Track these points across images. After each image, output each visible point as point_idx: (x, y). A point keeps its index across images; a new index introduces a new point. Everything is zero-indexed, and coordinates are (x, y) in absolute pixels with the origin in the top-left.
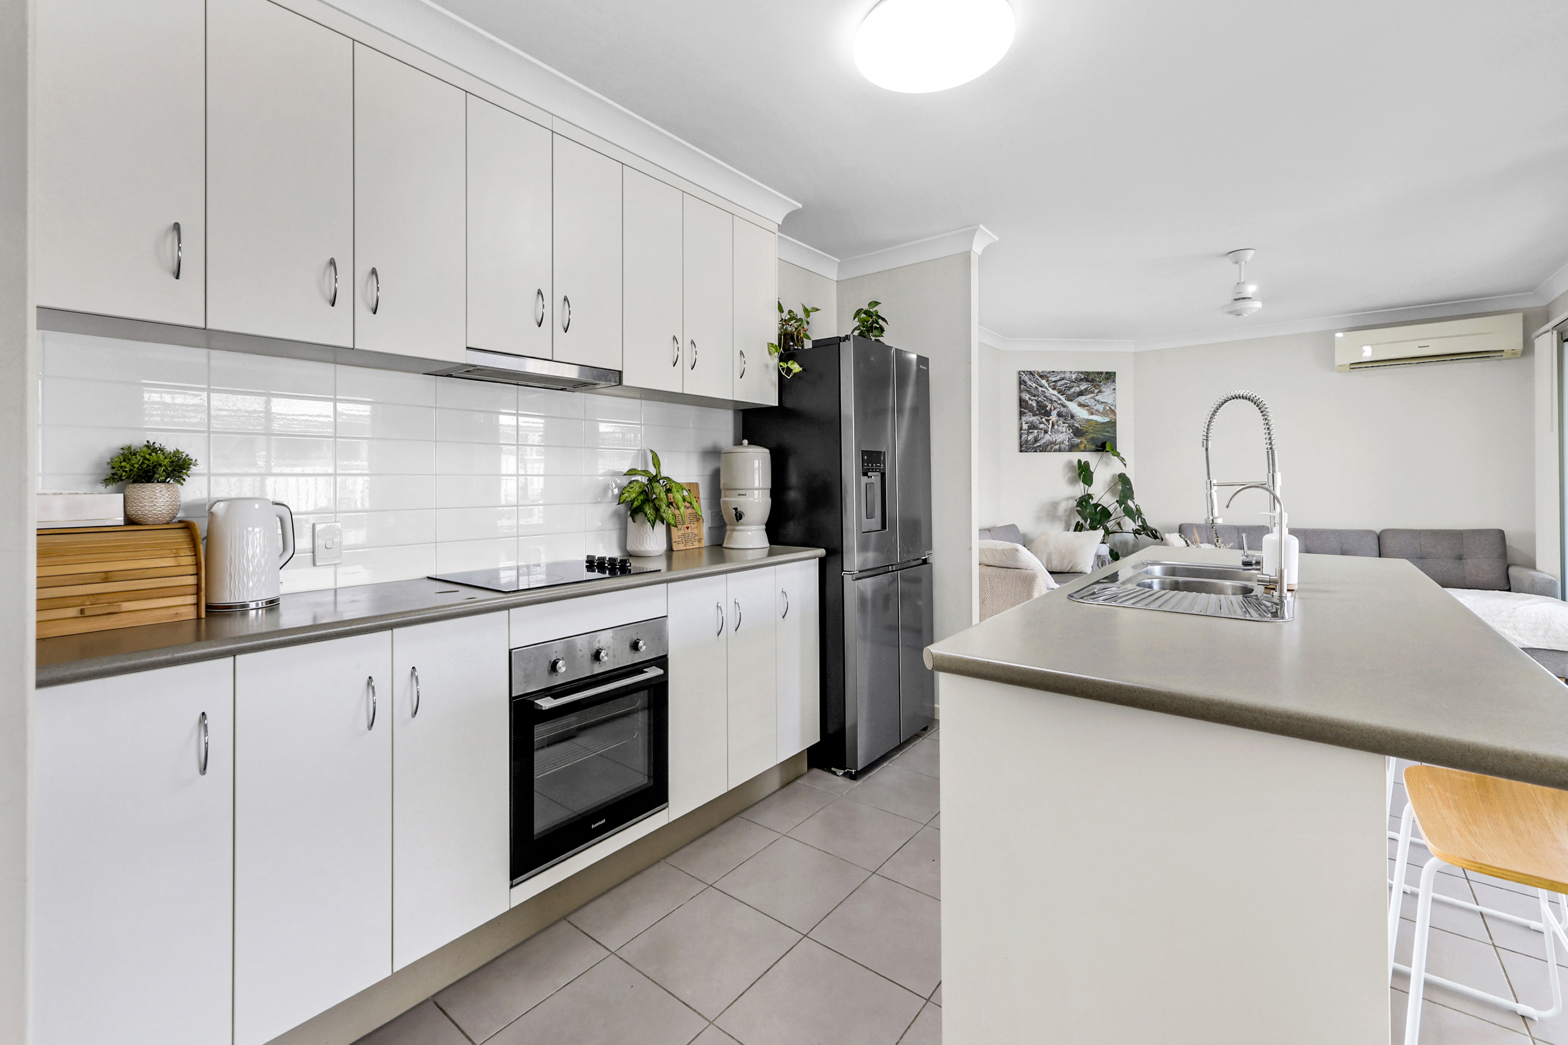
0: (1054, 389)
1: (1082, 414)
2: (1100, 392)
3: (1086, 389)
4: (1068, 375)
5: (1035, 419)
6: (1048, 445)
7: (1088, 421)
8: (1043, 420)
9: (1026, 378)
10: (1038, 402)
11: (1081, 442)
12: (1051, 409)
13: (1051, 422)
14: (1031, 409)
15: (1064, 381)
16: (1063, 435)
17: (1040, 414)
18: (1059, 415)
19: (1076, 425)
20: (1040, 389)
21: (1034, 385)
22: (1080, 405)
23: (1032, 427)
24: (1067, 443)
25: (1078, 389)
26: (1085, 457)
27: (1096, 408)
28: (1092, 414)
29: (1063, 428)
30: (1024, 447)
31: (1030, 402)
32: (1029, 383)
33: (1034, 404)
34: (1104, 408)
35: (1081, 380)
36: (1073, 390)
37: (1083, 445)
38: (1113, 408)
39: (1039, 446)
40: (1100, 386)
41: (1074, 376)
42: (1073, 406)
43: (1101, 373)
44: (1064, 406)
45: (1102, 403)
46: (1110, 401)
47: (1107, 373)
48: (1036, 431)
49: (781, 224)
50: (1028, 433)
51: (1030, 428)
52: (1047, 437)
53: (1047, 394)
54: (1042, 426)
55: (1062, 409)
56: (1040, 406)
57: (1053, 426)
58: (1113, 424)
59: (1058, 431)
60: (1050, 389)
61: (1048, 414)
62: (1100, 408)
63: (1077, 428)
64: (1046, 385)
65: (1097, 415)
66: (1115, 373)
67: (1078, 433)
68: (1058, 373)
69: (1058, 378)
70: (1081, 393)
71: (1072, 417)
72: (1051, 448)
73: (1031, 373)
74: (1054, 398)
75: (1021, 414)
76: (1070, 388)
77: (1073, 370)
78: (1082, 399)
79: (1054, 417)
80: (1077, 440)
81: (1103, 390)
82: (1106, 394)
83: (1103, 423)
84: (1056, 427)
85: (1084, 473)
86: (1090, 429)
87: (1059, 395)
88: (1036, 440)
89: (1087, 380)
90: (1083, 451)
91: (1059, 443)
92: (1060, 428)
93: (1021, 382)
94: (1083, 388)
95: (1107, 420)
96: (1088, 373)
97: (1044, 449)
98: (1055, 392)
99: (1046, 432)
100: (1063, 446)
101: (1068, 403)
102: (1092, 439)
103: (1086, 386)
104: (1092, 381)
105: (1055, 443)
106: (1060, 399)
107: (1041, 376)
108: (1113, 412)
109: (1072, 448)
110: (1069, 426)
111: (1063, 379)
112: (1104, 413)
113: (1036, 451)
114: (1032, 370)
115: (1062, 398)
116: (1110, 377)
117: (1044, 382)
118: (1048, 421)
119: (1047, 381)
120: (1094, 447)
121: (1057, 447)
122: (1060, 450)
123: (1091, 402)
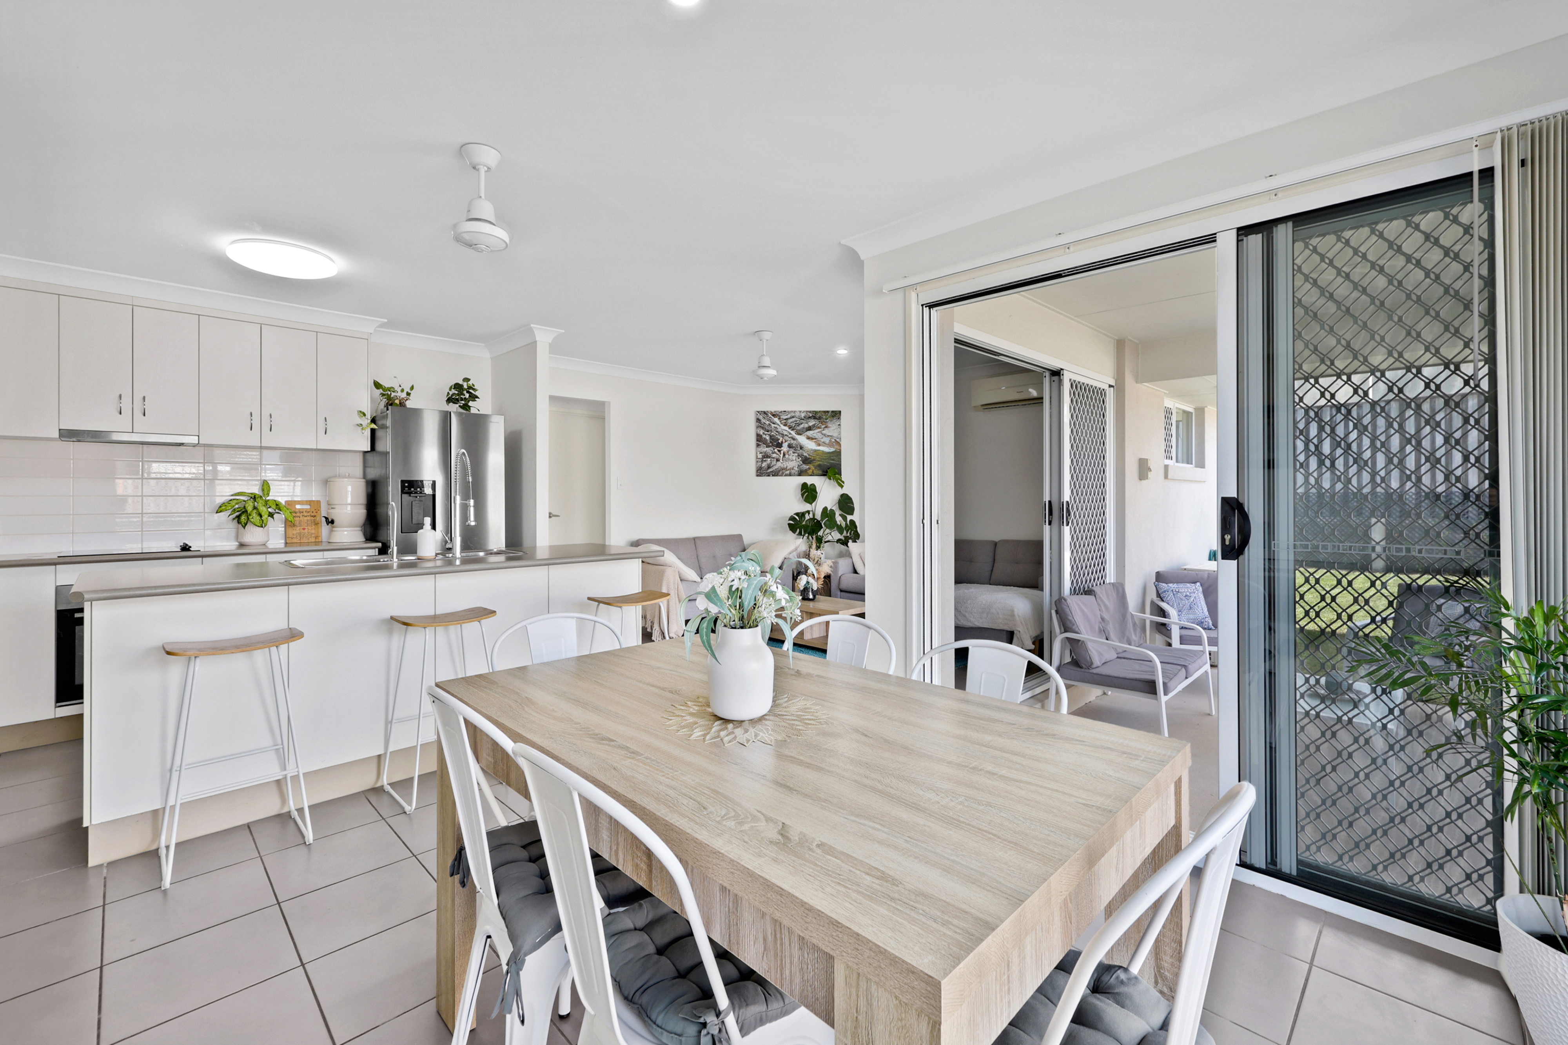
0: (785, 425)
1: (810, 445)
2: (826, 427)
3: (814, 426)
4: (797, 414)
5: (768, 450)
6: (779, 471)
7: (816, 451)
8: (776, 450)
9: (761, 417)
10: (771, 436)
11: (809, 468)
12: (782, 442)
13: (782, 452)
14: (765, 442)
15: (794, 419)
16: (793, 462)
17: (773, 445)
18: (790, 446)
19: (805, 454)
20: (773, 425)
21: (767, 422)
22: (808, 438)
23: (766, 456)
24: (796, 469)
25: (806, 426)
26: (810, 480)
27: (822, 440)
28: (819, 445)
29: (794, 457)
30: (761, 472)
31: (764, 436)
32: (763, 421)
33: (768, 438)
34: (830, 441)
35: (810, 417)
36: (802, 426)
37: (811, 471)
38: (838, 440)
39: (772, 471)
40: (826, 422)
41: (803, 415)
42: (802, 439)
43: (828, 412)
44: (794, 439)
45: (828, 436)
46: (835, 435)
47: (833, 412)
48: (769, 459)
50: (762, 461)
51: (764, 457)
52: (779, 464)
53: (779, 430)
54: (774, 455)
55: (792, 442)
56: (773, 439)
57: (784, 455)
58: (838, 454)
59: (789, 459)
60: (782, 425)
61: (780, 445)
62: (827, 440)
63: (806, 457)
64: (778, 422)
65: (823, 446)
66: (840, 412)
67: (806, 461)
68: (789, 412)
69: (789, 416)
70: (809, 429)
71: (801, 448)
72: (783, 473)
73: (765, 413)
74: (785, 433)
75: (758, 445)
76: (799, 425)
77: (803, 409)
78: (810, 433)
79: (785, 448)
80: (805, 467)
81: (829, 425)
82: (832, 428)
83: (829, 453)
84: (787, 456)
85: (809, 493)
86: (817, 458)
87: (790, 431)
88: (769, 467)
89: (815, 418)
90: (811, 475)
91: (790, 469)
92: (790, 457)
93: (758, 420)
94: (811, 424)
95: (832, 450)
96: (816, 412)
97: (776, 474)
98: (786, 428)
99: (778, 460)
100: (793, 471)
101: (797, 437)
102: (820, 466)
103: (814, 423)
104: (820, 418)
105: (786, 469)
106: (790, 434)
107: (774, 415)
108: (839, 444)
109: (801, 473)
110: (799, 455)
111: (793, 417)
112: (830, 445)
113: (769, 476)
114: (765, 410)
115: (793, 433)
116: (836, 414)
117: (776, 420)
118: (779, 451)
119: (779, 419)
120: (820, 472)
121: (788, 472)
122: (790, 475)
123: (819, 436)
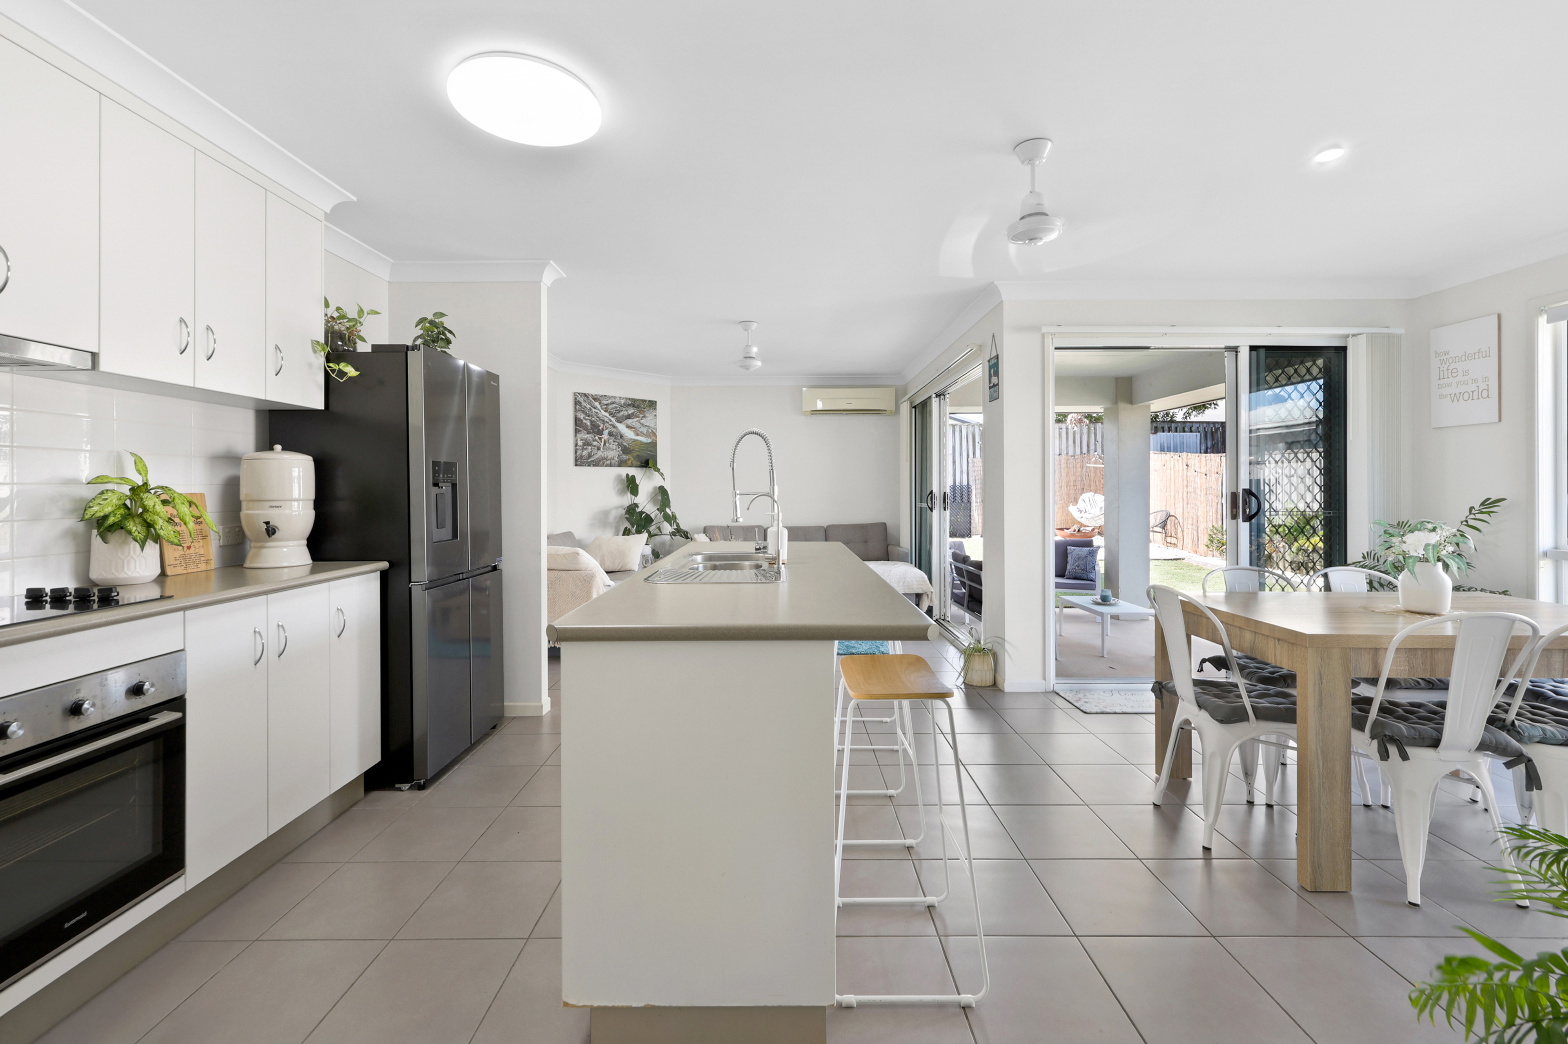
0: (606, 411)
1: (629, 434)
2: (644, 417)
3: (633, 413)
4: (617, 400)
5: (589, 437)
6: (600, 461)
7: (634, 440)
8: (597, 438)
9: (581, 400)
10: (592, 422)
11: (629, 459)
12: (603, 429)
13: (603, 440)
14: (585, 428)
15: (614, 405)
16: (613, 452)
17: (594, 432)
18: (610, 434)
19: (624, 444)
20: (594, 410)
21: (588, 406)
22: (628, 427)
23: (587, 443)
24: (617, 459)
25: (626, 413)
26: (632, 471)
27: (641, 430)
28: (638, 435)
29: (613, 446)
30: (579, 461)
31: (585, 421)
32: (584, 404)
33: (589, 424)
34: (648, 431)
35: (629, 405)
36: (622, 413)
37: (630, 461)
38: (654, 431)
39: (593, 461)
40: (644, 412)
41: (623, 402)
42: (621, 427)
43: (645, 401)
44: (614, 427)
45: (646, 426)
46: (652, 425)
47: (650, 401)
48: (590, 448)
49: (328, 212)
50: (583, 449)
51: (584, 444)
52: (600, 453)
53: (600, 416)
54: (595, 443)
55: (613, 429)
56: (593, 425)
57: (605, 443)
58: (654, 445)
59: (609, 448)
60: (602, 411)
61: (600, 433)
62: (644, 430)
63: (625, 446)
64: (599, 407)
65: (641, 436)
66: (656, 402)
67: (626, 450)
68: (610, 397)
69: (609, 402)
70: (629, 417)
71: (621, 436)
72: (604, 463)
73: (585, 395)
74: (606, 419)
75: (577, 431)
76: (619, 412)
77: (622, 396)
78: (629, 421)
79: (605, 436)
80: (625, 457)
81: (647, 415)
82: (649, 418)
83: (647, 443)
84: (607, 445)
85: (631, 485)
86: (636, 448)
87: (610, 417)
88: (590, 456)
89: (634, 406)
90: (630, 466)
91: (610, 459)
92: (611, 446)
93: (577, 403)
94: (630, 412)
95: (649, 440)
96: (634, 400)
97: (597, 464)
98: (607, 414)
99: (599, 449)
100: (613, 462)
101: (618, 425)
102: (638, 456)
103: (633, 411)
104: (638, 407)
105: (606, 459)
106: (611, 421)
107: (594, 399)
108: (655, 435)
109: (621, 464)
110: (619, 445)
111: (614, 403)
112: (647, 435)
113: (589, 466)
114: (586, 392)
115: (613, 419)
116: (652, 404)
117: (597, 404)
118: (600, 439)
119: (600, 403)
120: (639, 463)
121: (608, 462)
122: (611, 465)
123: (637, 425)
